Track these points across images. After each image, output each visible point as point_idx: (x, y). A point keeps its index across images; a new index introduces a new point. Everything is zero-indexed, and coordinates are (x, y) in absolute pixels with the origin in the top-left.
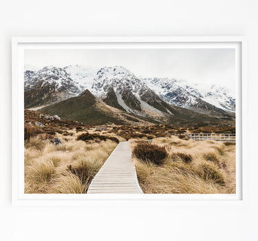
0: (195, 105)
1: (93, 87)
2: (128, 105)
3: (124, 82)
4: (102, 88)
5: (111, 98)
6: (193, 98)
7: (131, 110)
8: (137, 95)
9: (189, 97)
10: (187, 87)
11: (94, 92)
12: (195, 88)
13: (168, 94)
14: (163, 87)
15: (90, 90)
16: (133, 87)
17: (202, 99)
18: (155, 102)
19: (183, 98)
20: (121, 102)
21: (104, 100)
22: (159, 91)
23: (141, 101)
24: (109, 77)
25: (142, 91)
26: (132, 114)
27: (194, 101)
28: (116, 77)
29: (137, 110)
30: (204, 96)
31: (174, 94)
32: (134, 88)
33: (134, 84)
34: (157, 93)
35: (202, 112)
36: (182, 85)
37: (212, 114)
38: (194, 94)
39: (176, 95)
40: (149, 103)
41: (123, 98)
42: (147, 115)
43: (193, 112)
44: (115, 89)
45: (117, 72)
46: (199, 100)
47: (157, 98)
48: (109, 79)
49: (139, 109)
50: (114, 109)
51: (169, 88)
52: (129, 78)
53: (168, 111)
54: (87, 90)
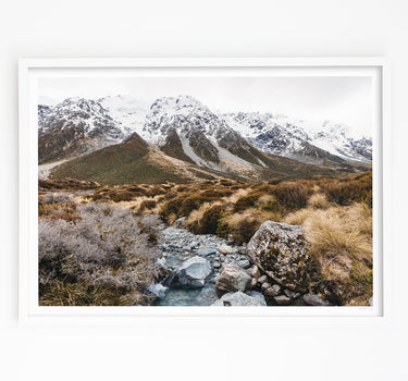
0: (300, 152)
1: (144, 129)
2: (199, 155)
3: (193, 119)
4: (159, 130)
5: (173, 145)
6: (297, 141)
7: (204, 162)
8: (213, 140)
9: (291, 140)
10: (288, 125)
11: (146, 136)
12: (300, 126)
13: (260, 137)
14: (252, 127)
15: (140, 133)
16: (207, 127)
17: (311, 143)
18: (241, 149)
19: (283, 142)
20: (188, 150)
21: (162, 149)
22: (247, 132)
23: (219, 148)
24: (170, 113)
25: (220, 132)
26: (205, 168)
27: (298, 146)
28: (179, 112)
29: (214, 161)
30: (313, 138)
31: (269, 136)
32: (207, 129)
33: (207, 122)
34: (243, 136)
35: (311, 162)
36: (281, 123)
37: (324, 164)
38: (298, 135)
39: (271, 137)
40: (231, 151)
41: (191, 145)
42: (228, 169)
43: (297, 162)
44: (179, 131)
45: (181, 104)
46: (305, 144)
47: (244, 142)
48: (169, 116)
49: (217, 161)
50: (176, 162)
51: (261, 128)
52: (200, 114)
53: (261, 162)
54: (135, 134)
